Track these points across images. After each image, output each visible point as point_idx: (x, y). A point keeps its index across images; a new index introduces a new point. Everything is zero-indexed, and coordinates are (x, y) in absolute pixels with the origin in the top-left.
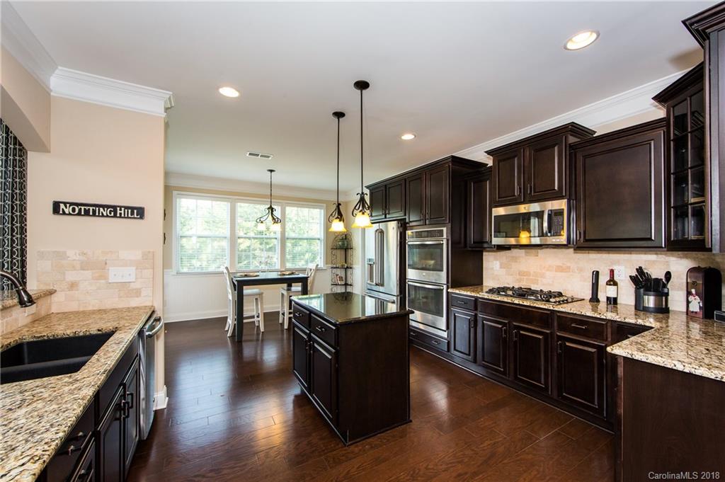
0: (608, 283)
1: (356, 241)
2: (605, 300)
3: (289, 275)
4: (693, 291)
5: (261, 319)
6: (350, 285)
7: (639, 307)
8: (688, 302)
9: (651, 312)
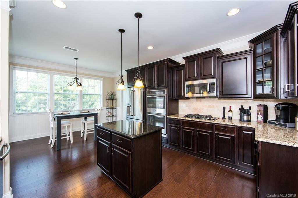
0: (229, 112)
1: (118, 96)
2: (228, 118)
3: (87, 112)
4: (259, 113)
5: (71, 136)
6: (115, 116)
7: (241, 120)
8: (257, 117)
9: (245, 122)
